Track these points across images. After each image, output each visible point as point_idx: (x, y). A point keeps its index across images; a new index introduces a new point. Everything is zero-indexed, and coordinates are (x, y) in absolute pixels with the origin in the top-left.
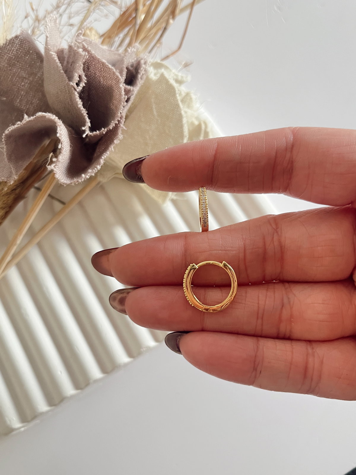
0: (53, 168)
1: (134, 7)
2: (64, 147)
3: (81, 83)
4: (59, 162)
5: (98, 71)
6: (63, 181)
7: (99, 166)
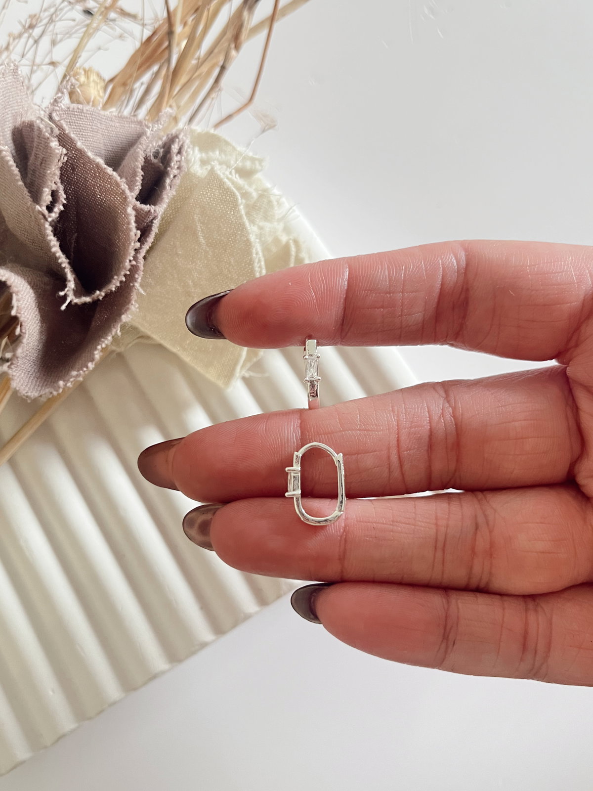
0: (7, 369)
1: (165, 28)
2: (27, 329)
3: (56, 205)
4: (19, 356)
5: (90, 175)
6: (26, 393)
7: (92, 364)
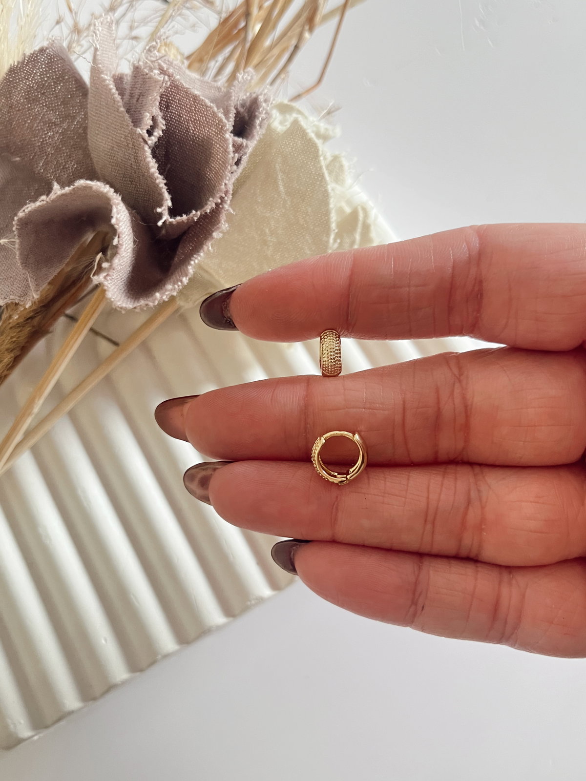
0: (103, 279)
1: (243, 9)
2: (123, 242)
3: (156, 130)
4: (114, 269)
5: (185, 111)
6: (120, 305)
7: (186, 279)
